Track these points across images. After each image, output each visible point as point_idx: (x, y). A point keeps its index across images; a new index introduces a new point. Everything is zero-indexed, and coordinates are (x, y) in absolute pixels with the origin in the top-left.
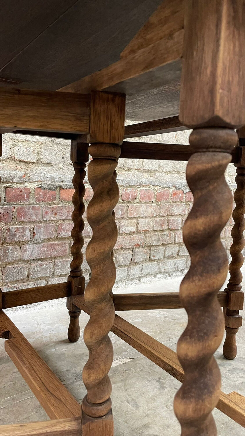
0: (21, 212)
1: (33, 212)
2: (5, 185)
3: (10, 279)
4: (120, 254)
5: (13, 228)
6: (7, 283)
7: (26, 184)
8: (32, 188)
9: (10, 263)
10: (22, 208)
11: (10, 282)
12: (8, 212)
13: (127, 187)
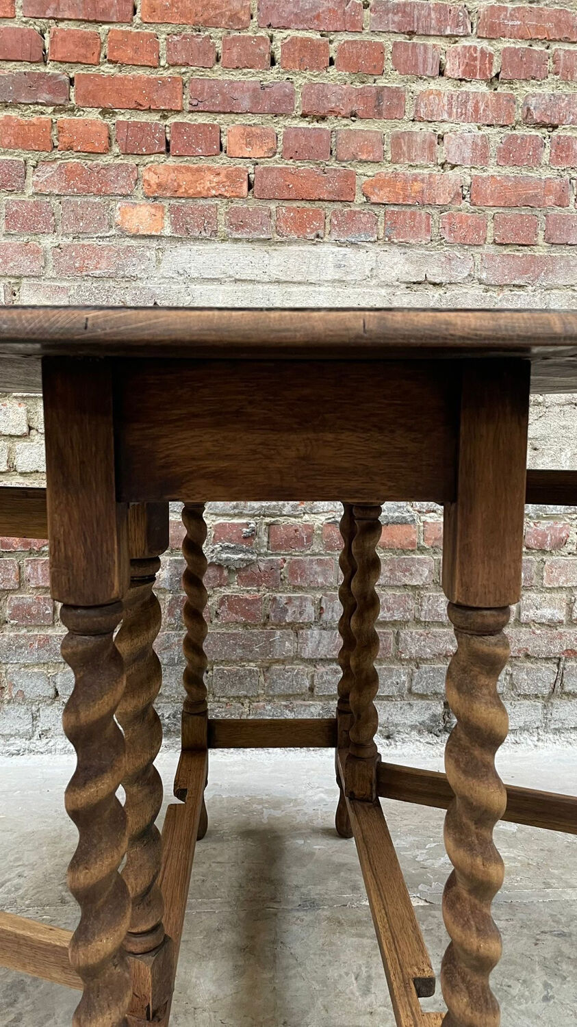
0: (296, 569)
1: (318, 569)
2: (268, 520)
3: (277, 691)
4: (521, 669)
5: (282, 597)
6: (273, 696)
7: (306, 517)
8: (318, 523)
9: (277, 661)
10: (298, 561)
11: (279, 696)
12: (273, 569)
13: (538, 517)
